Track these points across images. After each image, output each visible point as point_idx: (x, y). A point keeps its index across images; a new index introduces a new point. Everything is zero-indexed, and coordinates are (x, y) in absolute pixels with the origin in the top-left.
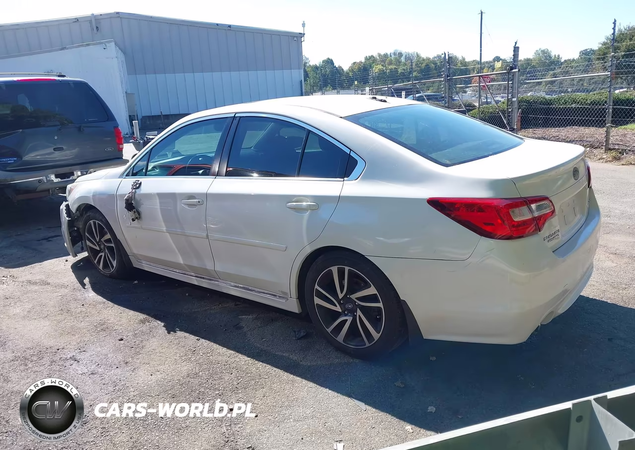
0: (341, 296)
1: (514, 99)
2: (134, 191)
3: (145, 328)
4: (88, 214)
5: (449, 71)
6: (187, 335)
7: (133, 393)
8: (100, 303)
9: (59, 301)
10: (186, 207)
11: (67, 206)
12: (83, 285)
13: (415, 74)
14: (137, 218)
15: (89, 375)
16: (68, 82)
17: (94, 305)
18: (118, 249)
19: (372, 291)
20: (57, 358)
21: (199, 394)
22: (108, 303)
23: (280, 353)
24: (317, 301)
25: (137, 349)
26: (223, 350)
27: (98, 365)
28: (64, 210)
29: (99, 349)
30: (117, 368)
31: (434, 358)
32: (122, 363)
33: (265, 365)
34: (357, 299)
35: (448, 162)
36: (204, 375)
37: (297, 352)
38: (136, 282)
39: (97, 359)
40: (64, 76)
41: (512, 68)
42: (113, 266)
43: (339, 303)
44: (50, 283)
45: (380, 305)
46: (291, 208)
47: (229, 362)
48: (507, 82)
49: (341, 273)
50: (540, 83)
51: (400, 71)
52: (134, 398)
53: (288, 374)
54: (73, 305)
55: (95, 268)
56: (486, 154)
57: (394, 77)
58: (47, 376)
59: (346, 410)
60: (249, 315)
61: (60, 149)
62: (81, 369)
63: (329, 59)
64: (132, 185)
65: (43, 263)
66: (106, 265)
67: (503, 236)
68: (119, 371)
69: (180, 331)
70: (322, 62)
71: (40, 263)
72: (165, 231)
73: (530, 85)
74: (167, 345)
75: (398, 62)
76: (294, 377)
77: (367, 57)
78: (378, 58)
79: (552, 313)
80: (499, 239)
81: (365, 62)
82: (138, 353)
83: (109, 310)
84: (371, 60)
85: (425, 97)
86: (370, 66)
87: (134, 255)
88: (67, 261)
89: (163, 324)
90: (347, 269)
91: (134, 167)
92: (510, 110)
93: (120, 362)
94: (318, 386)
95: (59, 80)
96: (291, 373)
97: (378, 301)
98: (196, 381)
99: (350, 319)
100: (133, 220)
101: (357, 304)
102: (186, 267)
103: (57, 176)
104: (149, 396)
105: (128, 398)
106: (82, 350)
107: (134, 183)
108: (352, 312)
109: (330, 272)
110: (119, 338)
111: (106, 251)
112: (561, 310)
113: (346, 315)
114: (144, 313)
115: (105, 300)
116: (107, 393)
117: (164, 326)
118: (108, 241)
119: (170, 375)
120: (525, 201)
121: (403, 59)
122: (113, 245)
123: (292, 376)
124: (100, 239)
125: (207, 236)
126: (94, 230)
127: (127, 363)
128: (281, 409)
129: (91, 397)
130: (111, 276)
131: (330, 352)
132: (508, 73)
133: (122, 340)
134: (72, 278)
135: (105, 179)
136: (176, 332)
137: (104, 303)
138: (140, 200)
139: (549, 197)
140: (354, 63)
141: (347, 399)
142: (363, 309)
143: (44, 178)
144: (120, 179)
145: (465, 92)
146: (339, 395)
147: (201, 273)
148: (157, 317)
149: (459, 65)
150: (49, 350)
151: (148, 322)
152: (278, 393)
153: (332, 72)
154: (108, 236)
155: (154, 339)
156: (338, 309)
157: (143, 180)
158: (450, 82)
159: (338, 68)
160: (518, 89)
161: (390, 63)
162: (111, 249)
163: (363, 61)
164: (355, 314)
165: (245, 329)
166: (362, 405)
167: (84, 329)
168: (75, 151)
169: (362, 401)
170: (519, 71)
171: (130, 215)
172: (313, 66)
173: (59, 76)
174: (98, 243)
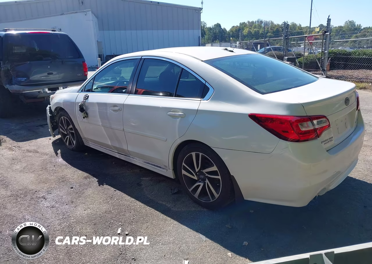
0: (197, 170)
1: (326, 52)
2: (84, 100)
3: (86, 182)
4: (61, 113)
5: (287, 33)
6: (109, 187)
7: (72, 220)
8: (64, 165)
9: (42, 163)
10: (112, 112)
11: (50, 108)
12: (57, 154)
13: (269, 34)
14: (86, 117)
15: (51, 207)
16: (57, 34)
17: (61, 166)
18: (76, 134)
19: (215, 168)
20: (34, 197)
21: (110, 223)
22: (69, 165)
23: (161, 202)
24: (184, 172)
25: (79, 194)
26: (128, 198)
27: (57, 202)
28: (48, 110)
29: (59, 193)
30: (67, 204)
31: (252, 211)
32: (70, 202)
33: (151, 208)
34: (206, 173)
35: (264, 91)
36: (114, 212)
37: (171, 202)
38: (86, 154)
39: (56, 199)
40: (55, 31)
41: (326, 32)
42: (74, 144)
43: (196, 174)
44: (39, 152)
45: (219, 177)
46: (170, 115)
47: (131, 206)
48: (322, 41)
49: (197, 156)
50: (347, 42)
51: (260, 32)
52: (73, 223)
53: (163, 215)
54: (48, 166)
55: (64, 144)
56: (290, 87)
57: (257, 35)
58: (27, 207)
59: (194, 240)
60: (147, 178)
61: (52, 74)
62: (47, 204)
63: (218, 24)
64: (84, 97)
65: (37, 140)
66: (70, 143)
67: (293, 140)
68: (67, 207)
69: (106, 185)
70: (214, 25)
71: (35, 140)
72: (101, 125)
73: (341, 43)
74: (97, 193)
75: (260, 27)
76: (167, 217)
77: (241, 23)
78: (248, 24)
79: (325, 189)
80: (291, 141)
81: (240, 26)
82: (80, 197)
83: (68, 170)
84: (243, 25)
85: (272, 49)
86: (243, 28)
87: (85, 138)
88: (50, 139)
89: (97, 180)
90: (201, 154)
91: (85, 86)
92: (323, 58)
93: (69, 201)
94: (180, 224)
95: (51, 33)
96: (165, 215)
97: (218, 175)
98: (109, 216)
99: (202, 184)
100: (84, 118)
101: (206, 175)
102: (113, 147)
103: (49, 90)
104: (81, 223)
105: (69, 223)
106: (49, 193)
107: (85, 96)
108: (203, 180)
109: (191, 156)
110: (71, 187)
111: (70, 135)
112: (332, 187)
113: (200, 182)
114: (87, 173)
115: (67, 164)
116: (58, 219)
117: (97, 181)
118: (71, 129)
119: (95, 211)
120: (309, 118)
121: (263, 25)
122: (73, 132)
123: (165, 216)
124: (67, 128)
125: (123, 129)
126: (64, 122)
127: (72, 202)
128: (155, 236)
129: (49, 221)
130: (73, 150)
131: (190, 203)
132: (323, 35)
133: (72, 188)
134: (51, 149)
135: (70, 93)
136: (103, 185)
137: (66, 165)
138: (88, 106)
139: (326, 116)
140: (233, 27)
141: (195, 233)
142: (210, 179)
143: (42, 90)
144: (78, 93)
145: (300, 46)
146: (191, 230)
147: (121, 151)
148: (94, 176)
149: (297, 29)
150: (31, 192)
151: (89, 178)
152: (155, 227)
153: (220, 32)
154: (71, 126)
155: (90, 189)
156: (195, 178)
157: (90, 94)
158: (287, 40)
159: (224, 30)
160: (329, 45)
161: (255, 27)
162: (72, 134)
163: (239, 25)
164: (205, 181)
165: (143, 186)
166: (204, 238)
167: (53, 180)
168: (62, 75)
169: (204, 235)
170: (330, 34)
171: (82, 115)
172: (209, 27)
173: (53, 31)
174: (66, 130)
